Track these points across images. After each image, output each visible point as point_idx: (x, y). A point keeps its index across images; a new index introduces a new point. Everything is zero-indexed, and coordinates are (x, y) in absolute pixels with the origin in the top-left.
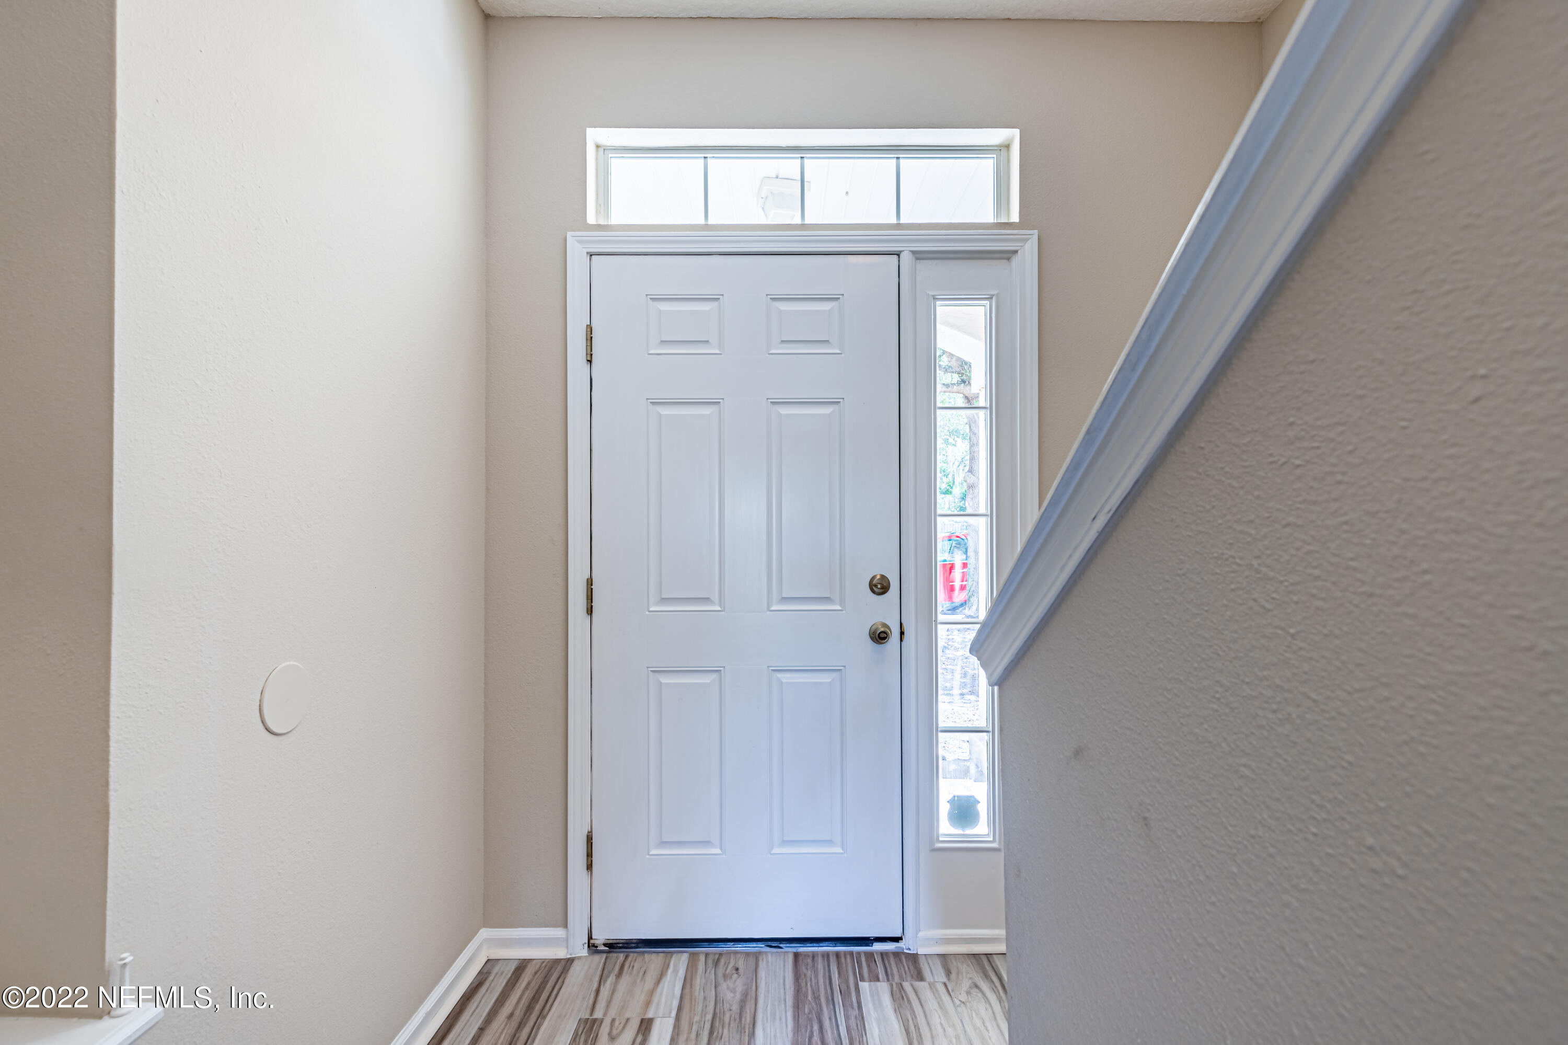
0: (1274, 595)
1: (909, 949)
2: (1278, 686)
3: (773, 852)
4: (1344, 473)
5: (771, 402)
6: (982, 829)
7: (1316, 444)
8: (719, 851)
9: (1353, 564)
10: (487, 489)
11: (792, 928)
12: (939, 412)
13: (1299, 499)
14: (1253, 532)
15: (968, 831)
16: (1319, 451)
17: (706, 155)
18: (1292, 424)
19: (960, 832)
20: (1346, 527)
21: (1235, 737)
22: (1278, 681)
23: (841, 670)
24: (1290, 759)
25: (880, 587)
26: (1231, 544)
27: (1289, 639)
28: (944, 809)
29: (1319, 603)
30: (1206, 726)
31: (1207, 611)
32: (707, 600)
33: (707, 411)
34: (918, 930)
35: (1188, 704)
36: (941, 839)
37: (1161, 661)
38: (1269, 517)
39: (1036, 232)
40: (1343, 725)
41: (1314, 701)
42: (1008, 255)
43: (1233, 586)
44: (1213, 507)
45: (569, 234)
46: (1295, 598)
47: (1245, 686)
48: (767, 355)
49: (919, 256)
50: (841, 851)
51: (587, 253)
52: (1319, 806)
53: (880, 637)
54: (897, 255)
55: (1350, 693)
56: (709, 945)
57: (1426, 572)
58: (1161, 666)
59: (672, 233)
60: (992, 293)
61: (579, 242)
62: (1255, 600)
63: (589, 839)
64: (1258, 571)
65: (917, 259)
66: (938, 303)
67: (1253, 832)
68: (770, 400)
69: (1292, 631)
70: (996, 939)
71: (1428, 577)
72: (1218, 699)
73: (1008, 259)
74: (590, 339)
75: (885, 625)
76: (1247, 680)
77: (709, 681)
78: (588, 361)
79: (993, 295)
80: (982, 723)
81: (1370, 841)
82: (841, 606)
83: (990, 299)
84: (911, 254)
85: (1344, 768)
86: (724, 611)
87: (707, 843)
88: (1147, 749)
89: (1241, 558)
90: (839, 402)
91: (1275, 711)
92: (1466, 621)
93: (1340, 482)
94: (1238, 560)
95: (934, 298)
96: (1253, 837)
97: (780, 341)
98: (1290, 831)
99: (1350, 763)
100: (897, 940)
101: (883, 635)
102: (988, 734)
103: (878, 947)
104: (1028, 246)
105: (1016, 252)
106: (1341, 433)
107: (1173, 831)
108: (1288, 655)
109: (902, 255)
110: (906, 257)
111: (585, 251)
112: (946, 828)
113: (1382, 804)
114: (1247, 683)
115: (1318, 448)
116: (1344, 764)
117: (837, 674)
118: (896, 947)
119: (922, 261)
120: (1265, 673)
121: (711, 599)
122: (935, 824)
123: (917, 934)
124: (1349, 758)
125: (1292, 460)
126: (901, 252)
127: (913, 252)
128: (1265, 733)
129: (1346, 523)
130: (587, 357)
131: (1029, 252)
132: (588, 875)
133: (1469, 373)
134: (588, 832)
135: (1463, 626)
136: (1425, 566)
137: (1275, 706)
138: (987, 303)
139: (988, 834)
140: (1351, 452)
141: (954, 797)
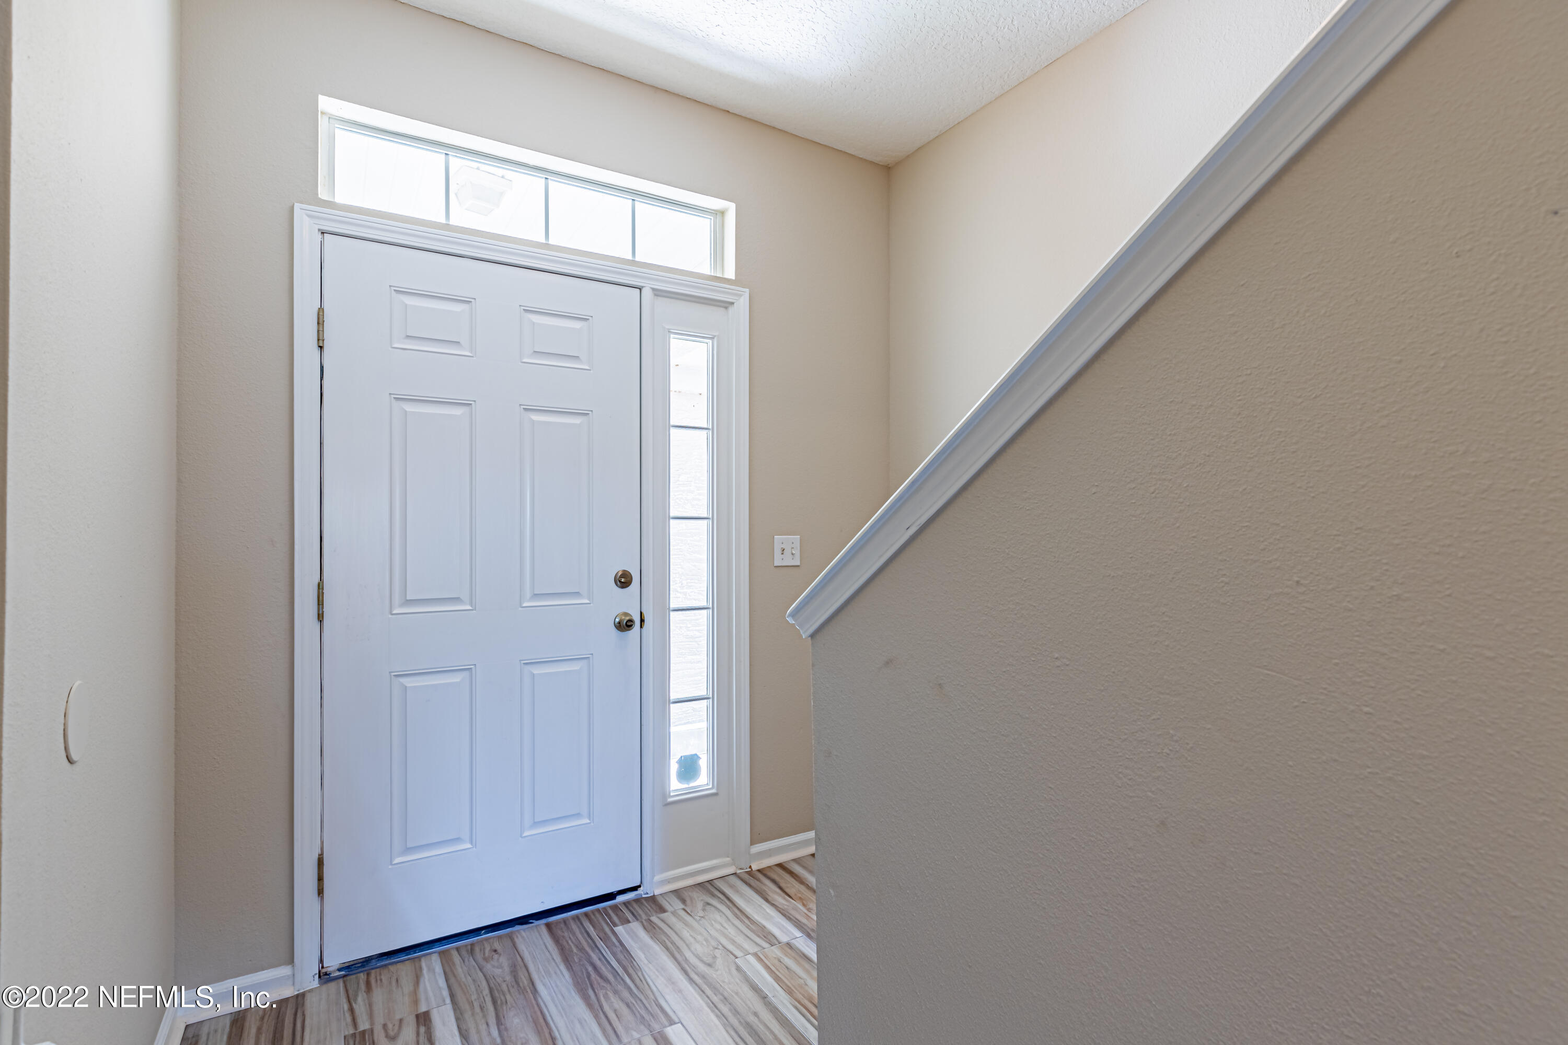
0: (1016, 564)
1: (647, 893)
2: (1018, 603)
3: (524, 835)
4: (1047, 514)
5: (524, 409)
6: (703, 780)
7: (1036, 502)
8: (469, 846)
9: (1051, 550)
10: (179, 480)
11: (542, 902)
12: (673, 430)
13: (1028, 524)
14: (1006, 537)
15: (692, 784)
16: (1037, 505)
17: (447, 152)
18: (1026, 492)
19: (685, 786)
20: (1048, 536)
21: (995, 630)
22: (1017, 601)
23: (589, 657)
24: (1022, 633)
25: (624, 580)
26: (994, 542)
27: (1023, 582)
28: (674, 768)
29: (1037, 566)
30: (979, 628)
31: (980, 574)
32: (457, 600)
33: (458, 411)
34: (653, 876)
35: (968, 620)
36: (672, 794)
37: (951, 602)
38: (1014, 531)
39: (747, 290)
40: (1046, 613)
41: (1034, 606)
42: (727, 305)
43: (995, 562)
44: (985, 525)
45: (297, 206)
46: (1026, 565)
47: (1001, 606)
48: (520, 363)
49: (657, 293)
50: (588, 821)
51: (319, 230)
52: (1035, 649)
53: (625, 625)
54: (639, 289)
55: (1049, 600)
56: (461, 938)
57: (1078, 552)
58: (952, 604)
59: (422, 228)
60: (715, 334)
61: (309, 216)
62: (1007, 567)
63: (320, 862)
64: (1008, 554)
65: (656, 295)
66: (672, 336)
67: (1004, 670)
68: (522, 407)
69: (1024, 579)
70: (714, 867)
71: (1078, 554)
72: (987, 614)
73: (726, 308)
74: (320, 322)
75: (626, 614)
76: (1002, 603)
77: (458, 680)
78: (319, 346)
79: (715, 336)
80: (703, 692)
81: (1056, 655)
82: (589, 599)
83: (712, 338)
84: (651, 290)
85: (1046, 630)
86: (475, 610)
87: (458, 840)
88: (941, 648)
89: (999, 549)
90: (588, 414)
91: (1016, 614)
92: (1090, 569)
93: (1046, 518)
94: (998, 550)
95: (669, 332)
96: (1004, 672)
97: (532, 351)
98: (1023, 663)
99: (1049, 628)
100: (635, 889)
101: (629, 624)
102: (708, 701)
103: (620, 899)
104: (742, 300)
105: (733, 303)
106: (1047, 499)
107: (958, 685)
108: (1023, 589)
109: (644, 290)
110: (647, 292)
111: (317, 227)
112: (675, 785)
113: (1061, 640)
114: (1002, 604)
115: (1037, 503)
116: (1047, 629)
117: (585, 661)
118: (636, 895)
119: (659, 298)
120: (1011, 598)
121: (461, 599)
122: (668, 782)
123: (653, 878)
124: (1049, 626)
125: (1025, 507)
126: (643, 287)
127: (653, 289)
128: (1011, 624)
129: (1048, 534)
130: (318, 343)
131: (742, 304)
132: (319, 900)
133: (1092, 484)
134: (319, 855)
135: (1089, 570)
136: (1077, 550)
137: (1016, 612)
138: (710, 342)
139: (707, 784)
140: (1050, 506)
141: (682, 757)
